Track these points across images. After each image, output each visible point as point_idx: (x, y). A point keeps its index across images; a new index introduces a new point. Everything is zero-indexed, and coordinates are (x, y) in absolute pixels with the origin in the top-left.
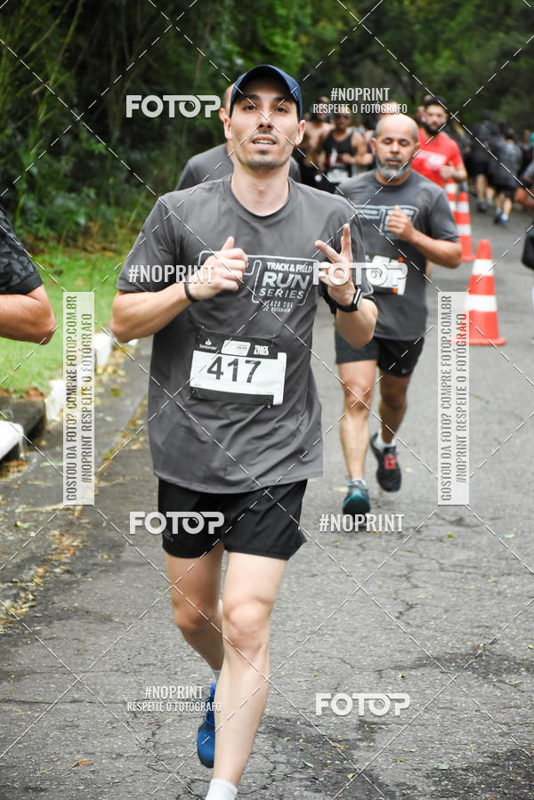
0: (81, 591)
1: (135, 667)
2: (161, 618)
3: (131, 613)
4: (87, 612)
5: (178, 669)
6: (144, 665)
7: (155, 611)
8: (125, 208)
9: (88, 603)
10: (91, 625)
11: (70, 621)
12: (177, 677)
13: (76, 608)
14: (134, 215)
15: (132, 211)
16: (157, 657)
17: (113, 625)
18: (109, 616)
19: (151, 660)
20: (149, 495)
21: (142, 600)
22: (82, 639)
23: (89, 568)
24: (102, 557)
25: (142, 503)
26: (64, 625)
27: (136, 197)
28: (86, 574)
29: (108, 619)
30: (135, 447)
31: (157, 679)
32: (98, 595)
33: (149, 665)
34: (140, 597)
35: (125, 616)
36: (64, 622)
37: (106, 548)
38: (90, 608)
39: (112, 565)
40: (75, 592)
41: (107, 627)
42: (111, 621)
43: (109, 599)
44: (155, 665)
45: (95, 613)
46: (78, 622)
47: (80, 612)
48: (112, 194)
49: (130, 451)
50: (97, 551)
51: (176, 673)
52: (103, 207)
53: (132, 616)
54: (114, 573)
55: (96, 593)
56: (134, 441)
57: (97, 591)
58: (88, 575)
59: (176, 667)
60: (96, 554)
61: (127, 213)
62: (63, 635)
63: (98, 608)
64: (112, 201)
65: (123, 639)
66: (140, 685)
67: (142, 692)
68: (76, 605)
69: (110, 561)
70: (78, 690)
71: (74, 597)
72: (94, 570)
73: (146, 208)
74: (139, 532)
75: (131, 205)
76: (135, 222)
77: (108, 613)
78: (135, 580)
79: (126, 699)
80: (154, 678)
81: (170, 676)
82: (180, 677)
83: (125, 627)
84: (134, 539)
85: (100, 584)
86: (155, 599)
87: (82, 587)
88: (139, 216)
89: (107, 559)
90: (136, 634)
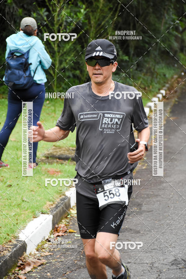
0: (128, 222)
1: (150, 250)
2: (158, 232)
3: (147, 230)
4: (131, 230)
5: (166, 251)
6: (153, 249)
7: (156, 229)
8: (136, 80)
9: (131, 226)
10: (133, 234)
11: (125, 233)
12: (166, 254)
13: (126, 228)
14: (139, 82)
15: (139, 80)
16: (157, 246)
17: (141, 234)
18: (139, 231)
19: (156, 247)
20: (150, 186)
21: (150, 225)
22: (130, 239)
23: (130, 213)
24: (135, 209)
25: (148, 188)
26: (123, 235)
27: (140, 75)
28: (129, 215)
29: (138, 232)
30: (144, 168)
31: (159, 255)
32: (134, 223)
33: (155, 249)
34: (150, 224)
35: (145, 231)
36: (122, 233)
37: (136, 205)
38: (132, 228)
39: (138, 212)
40: (126, 222)
41: (138, 235)
42: (140, 233)
43: (138, 224)
44: (157, 249)
45: (134, 230)
46: (127, 233)
47: (128, 230)
48: (131, 74)
49: (142, 169)
50: (132, 207)
51: (165, 253)
52: (128, 79)
53: (147, 231)
54: (139, 215)
55: (134, 222)
56: (143, 165)
57: (133, 222)
58: (130, 216)
59: (165, 250)
60: (132, 208)
61: (137, 81)
62: (123, 238)
63: (134, 228)
64: (131, 77)
65: (144, 240)
66: (152, 257)
67: (153, 260)
68: (127, 227)
69: (138, 210)
70: (129, 258)
71: (125, 224)
72: (132, 214)
73: (143, 79)
74: (148, 199)
75: (139, 78)
76: (140, 84)
77: (138, 230)
78: (147, 217)
79: (148, 262)
80: (158, 254)
81: (164, 253)
82: (167, 254)
83: (145, 235)
84: (146, 202)
85: (135, 219)
86: (155, 225)
87: (128, 220)
88: (141, 82)
89: (136, 210)
90: (149, 237)
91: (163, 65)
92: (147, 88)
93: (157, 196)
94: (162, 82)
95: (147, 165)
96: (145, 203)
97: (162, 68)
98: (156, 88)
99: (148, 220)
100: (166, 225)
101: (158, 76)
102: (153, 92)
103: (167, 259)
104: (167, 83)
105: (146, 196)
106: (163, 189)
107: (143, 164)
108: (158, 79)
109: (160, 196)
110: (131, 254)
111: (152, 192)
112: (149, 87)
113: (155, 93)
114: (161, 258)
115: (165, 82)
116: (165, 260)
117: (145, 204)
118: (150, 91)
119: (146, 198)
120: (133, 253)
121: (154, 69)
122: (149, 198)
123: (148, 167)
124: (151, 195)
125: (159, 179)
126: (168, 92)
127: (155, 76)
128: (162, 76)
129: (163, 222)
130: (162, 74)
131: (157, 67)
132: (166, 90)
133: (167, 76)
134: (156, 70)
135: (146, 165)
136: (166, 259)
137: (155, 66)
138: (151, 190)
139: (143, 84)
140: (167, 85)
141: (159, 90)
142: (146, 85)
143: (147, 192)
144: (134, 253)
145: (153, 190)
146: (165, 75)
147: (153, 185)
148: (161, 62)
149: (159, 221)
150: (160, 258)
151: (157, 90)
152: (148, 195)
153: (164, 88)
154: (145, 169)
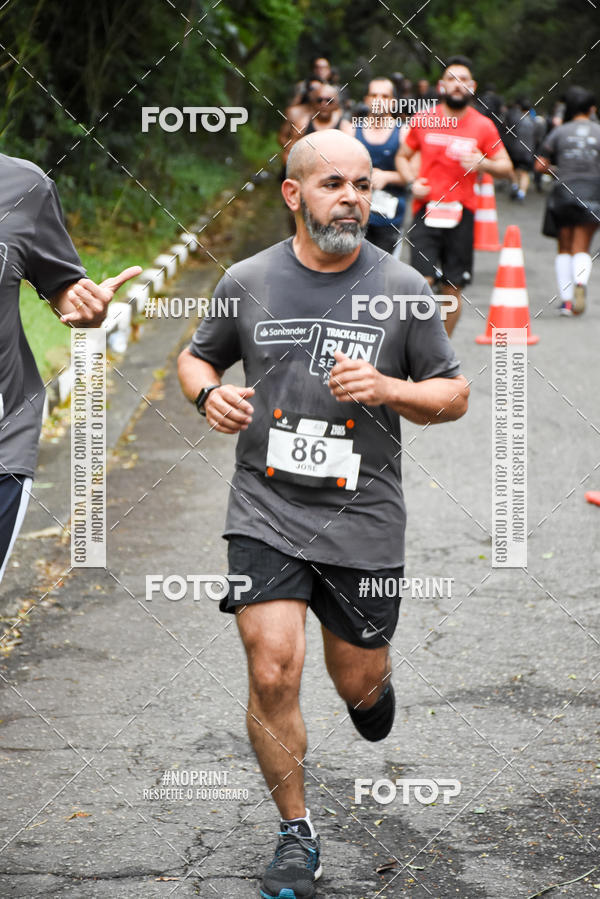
0: (71, 627)
1: (135, 708)
2: (162, 655)
3: (129, 649)
4: (80, 649)
5: (184, 710)
8: (107, 199)
9: (81, 639)
10: (84, 664)
11: (62, 660)
12: (182, 719)
13: (67, 645)
14: (118, 207)
15: (115, 199)
16: (159, 697)
17: (109, 663)
18: (104, 653)
19: (153, 700)
21: (140, 635)
22: (75, 679)
23: (80, 601)
24: (95, 588)
25: (137, 528)
26: (55, 664)
27: (120, 185)
28: (77, 607)
29: (102, 656)
30: (127, 465)
31: (161, 722)
32: (91, 631)
34: (139, 632)
35: (122, 653)
36: (54, 660)
37: (99, 578)
38: (83, 644)
39: (106, 597)
40: (65, 627)
41: (101, 665)
42: (107, 658)
43: (104, 634)
44: (157, 706)
45: (89, 650)
46: (69, 661)
47: (72, 650)
48: (93, 182)
49: (122, 470)
50: (89, 581)
51: (181, 715)
52: (83, 197)
53: (131, 653)
54: (109, 605)
55: (89, 628)
56: (126, 459)
57: (90, 626)
58: (79, 609)
59: (181, 707)
60: (87, 585)
61: (110, 204)
62: (54, 675)
63: (91, 645)
64: (93, 189)
65: (120, 678)
66: (141, 728)
67: (144, 736)
68: (67, 641)
69: (103, 593)
70: (72, 735)
71: (64, 633)
72: (85, 602)
73: (131, 197)
74: (136, 560)
75: (115, 195)
76: (120, 213)
77: (103, 650)
78: (131, 613)
79: (126, 744)
80: (157, 720)
81: (175, 718)
82: (186, 719)
83: (122, 666)
84: (129, 568)
85: (94, 618)
86: (155, 634)
87: (73, 622)
88: (124, 206)
89: (100, 591)
90: (136, 672)
91: (192, 157)
92: (140, 226)
93: (163, 549)
94: (187, 208)
95: (139, 459)
96: (126, 570)
97: (188, 167)
98: (168, 226)
99: (134, 621)
100: (186, 634)
101: (177, 192)
102: (161, 237)
103: (186, 733)
104: (203, 213)
105: (129, 550)
106: (183, 530)
107: (126, 453)
108: (175, 201)
109: (173, 548)
110: (78, 722)
111: (150, 537)
112: (147, 221)
113: (166, 241)
114: (169, 731)
115: (195, 210)
116: (180, 738)
117: (126, 574)
118: (152, 235)
119: (131, 555)
120: (82, 718)
121: (163, 168)
122: (139, 555)
123: (140, 464)
124: (147, 545)
125: (172, 500)
126: (205, 239)
127: (165, 189)
128: (188, 190)
129: (178, 626)
130: (186, 184)
131: (172, 162)
132: (198, 235)
133: (203, 190)
134: (169, 171)
135: (134, 456)
136: (181, 733)
137: (164, 159)
138: (147, 533)
139: (130, 213)
140: (203, 219)
141: (179, 232)
142: (140, 216)
143: (135, 539)
144: (86, 718)
145: (152, 533)
146: (195, 189)
147: (151, 518)
148: (184, 146)
149: (168, 622)
150: (163, 730)
151: (171, 234)
152: (135, 546)
153: (194, 228)
154: (132, 469)
